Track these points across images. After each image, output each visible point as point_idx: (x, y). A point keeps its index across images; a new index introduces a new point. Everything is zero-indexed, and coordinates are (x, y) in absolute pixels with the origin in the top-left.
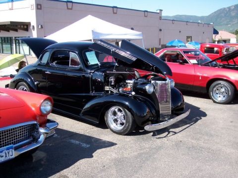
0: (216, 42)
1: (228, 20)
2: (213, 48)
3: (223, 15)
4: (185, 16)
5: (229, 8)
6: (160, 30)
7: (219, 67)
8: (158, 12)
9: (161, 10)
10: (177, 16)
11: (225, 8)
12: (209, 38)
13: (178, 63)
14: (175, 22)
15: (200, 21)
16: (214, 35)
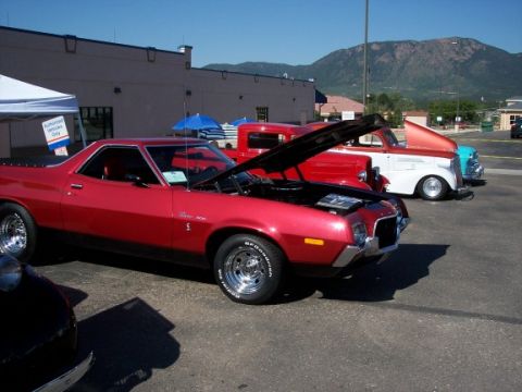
0: (326, 120)
1: (352, 75)
2: (277, 136)
3: (341, 63)
4: (265, 64)
5: (353, 50)
6: (189, 93)
7: (241, 194)
8: (182, 50)
9: (189, 48)
10: (247, 63)
11: (343, 51)
12: (307, 111)
13: (130, 184)
14: (229, 75)
15: (286, 75)
16: (317, 105)
